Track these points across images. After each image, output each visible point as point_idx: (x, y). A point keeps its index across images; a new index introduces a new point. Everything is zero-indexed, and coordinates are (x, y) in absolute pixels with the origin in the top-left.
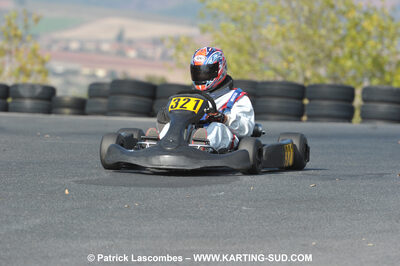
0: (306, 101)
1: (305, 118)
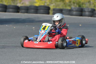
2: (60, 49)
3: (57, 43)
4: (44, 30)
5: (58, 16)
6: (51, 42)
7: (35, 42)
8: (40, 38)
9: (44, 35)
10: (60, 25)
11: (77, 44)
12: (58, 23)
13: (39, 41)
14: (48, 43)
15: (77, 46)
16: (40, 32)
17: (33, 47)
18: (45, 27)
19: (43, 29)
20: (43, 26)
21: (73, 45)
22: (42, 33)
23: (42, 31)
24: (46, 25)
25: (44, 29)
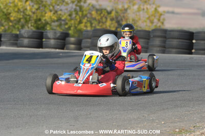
0: (194, 41)
2: (120, 96)
3: (112, 85)
4: (89, 63)
5: (108, 40)
6: (104, 84)
7: (76, 85)
8: (84, 78)
9: (90, 72)
10: (113, 55)
11: (144, 87)
12: (108, 51)
13: (82, 82)
14: (100, 85)
15: (144, 91)
16: (83, 66)
17: (72, 92)
18: (91, 57)
19: (87, 60)
20: (85, 55)
21: (138, 89)
22: (86, 68)
23: (86, 65)
24: (92, 53)
25: (89, 60)
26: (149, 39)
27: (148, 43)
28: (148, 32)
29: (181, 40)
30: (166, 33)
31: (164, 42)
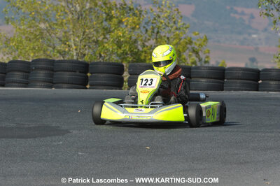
0: (89, 75)
1: (88, 86)
26: (29, 72)
27: (27, 77)
28: (28, 63)
29: (73, 73)
30: (53, 65)
31: (52, 76)
